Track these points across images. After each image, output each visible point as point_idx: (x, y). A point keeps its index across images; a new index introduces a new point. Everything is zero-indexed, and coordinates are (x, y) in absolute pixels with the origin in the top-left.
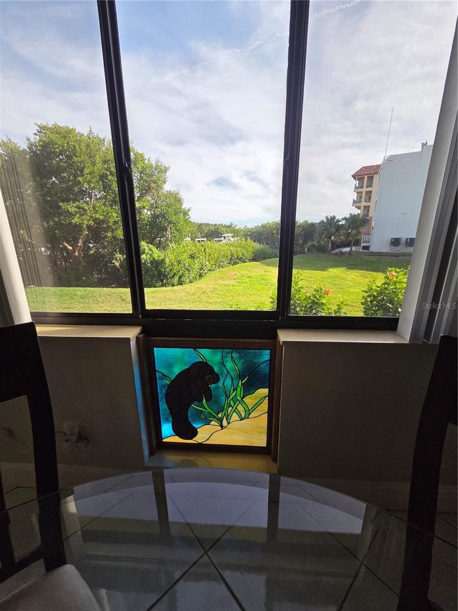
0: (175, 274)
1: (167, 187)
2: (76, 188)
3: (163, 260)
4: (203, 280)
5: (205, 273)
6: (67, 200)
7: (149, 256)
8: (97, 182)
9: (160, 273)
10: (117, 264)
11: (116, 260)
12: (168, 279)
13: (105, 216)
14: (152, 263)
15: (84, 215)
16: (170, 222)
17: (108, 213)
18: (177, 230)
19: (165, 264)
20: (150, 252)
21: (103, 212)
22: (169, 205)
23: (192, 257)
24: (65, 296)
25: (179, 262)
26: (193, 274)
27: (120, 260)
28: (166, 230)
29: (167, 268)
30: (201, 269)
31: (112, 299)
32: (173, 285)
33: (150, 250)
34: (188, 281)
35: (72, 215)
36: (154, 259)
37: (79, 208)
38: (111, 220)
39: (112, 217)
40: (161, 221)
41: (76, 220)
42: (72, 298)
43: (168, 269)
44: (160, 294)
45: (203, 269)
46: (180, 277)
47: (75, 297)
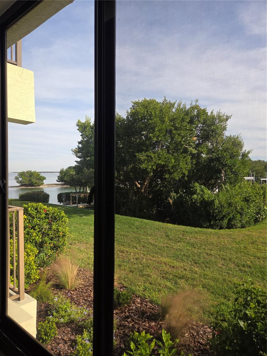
0: (224, 216)
1: (227, 134)
2: (148, 142)
3: (213, 201)
4: (258, 226)
5: (262, 219)
6: (140, 151)
7: (199, 197)
8: (164, 136)
9: (208, 214)
10: (171, 201)
11: (171, 198)
12: (216, 220)
13: (166, 162)
14: (201, 203)
15: (150, 161)
16: (226, 165)
17: (169, 159)
18: (232, 172)
19: (214, 205)
20: (202, 193)
21: (165, 158)
22: (226, 150)
23: (246, 200)
24: (126, 225)
25: (230, 205)
26: (247, 219)
27: (174, 198)
28: (220, 172)
29: (216, 209)
30: (257, 214)
31: (159, 233)
32: (221, 228)
33: (202, 191)
34: (239, 225)
35: (141, 162)
36: (204, 199)
37: (147, 156)
38: (170, 165)
39: (171, 163)
40: (216, 165)
41: (143, 166)
42: (130, 227)
43: (217, 211)
44: (203, 236)
45: (260, 214)
46: (230, 220)
47: (133, 226)
